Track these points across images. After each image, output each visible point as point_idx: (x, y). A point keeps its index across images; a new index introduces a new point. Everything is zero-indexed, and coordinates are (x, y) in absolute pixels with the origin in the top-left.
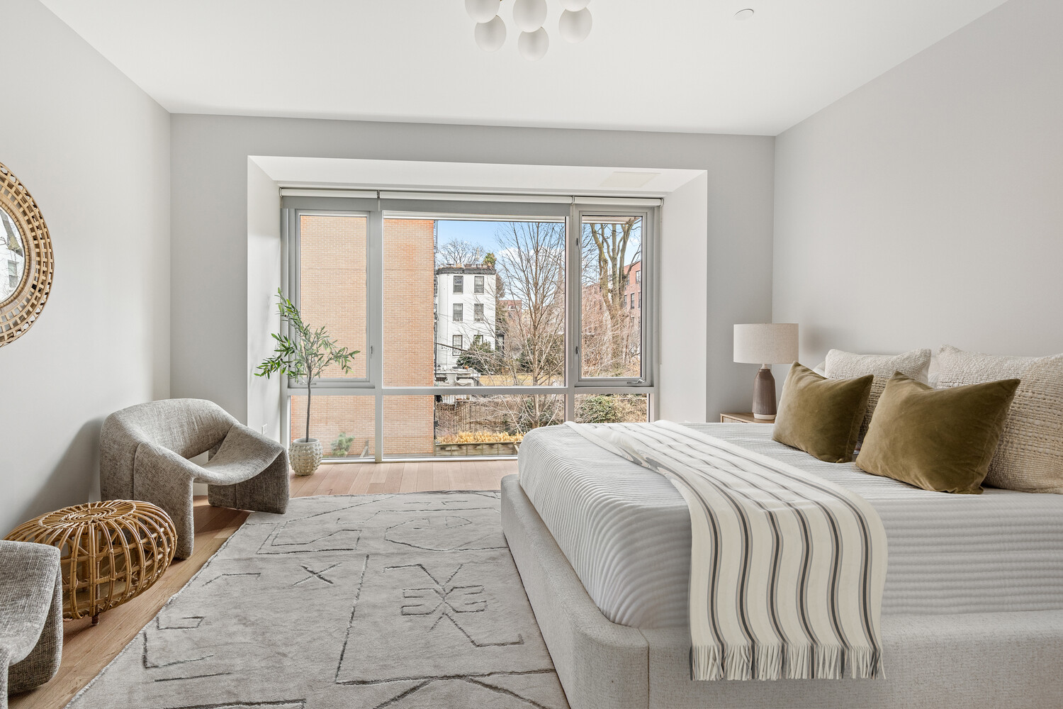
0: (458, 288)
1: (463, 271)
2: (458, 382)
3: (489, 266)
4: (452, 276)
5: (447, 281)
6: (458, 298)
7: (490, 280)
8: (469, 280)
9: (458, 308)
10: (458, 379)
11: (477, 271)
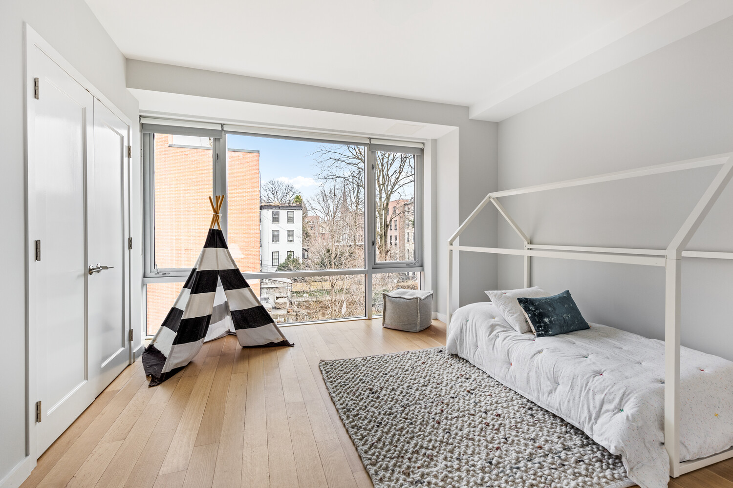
0: (276, 219)
1: (279, 208)
2: (278, 301)
3: (298, 204)
4: (271, 211)
5: (268, 214)
6: (275, 226)
7: (298, 214)
8: (283, 214)
9: (276, 233)
10: (277, 298)
11: (289, 207)
